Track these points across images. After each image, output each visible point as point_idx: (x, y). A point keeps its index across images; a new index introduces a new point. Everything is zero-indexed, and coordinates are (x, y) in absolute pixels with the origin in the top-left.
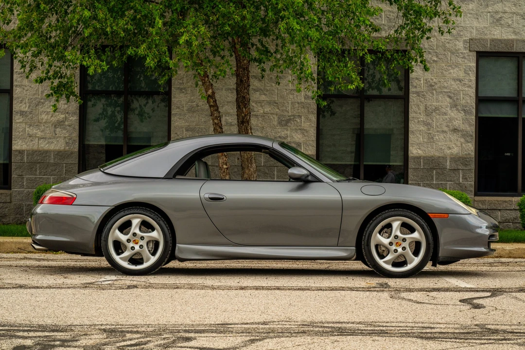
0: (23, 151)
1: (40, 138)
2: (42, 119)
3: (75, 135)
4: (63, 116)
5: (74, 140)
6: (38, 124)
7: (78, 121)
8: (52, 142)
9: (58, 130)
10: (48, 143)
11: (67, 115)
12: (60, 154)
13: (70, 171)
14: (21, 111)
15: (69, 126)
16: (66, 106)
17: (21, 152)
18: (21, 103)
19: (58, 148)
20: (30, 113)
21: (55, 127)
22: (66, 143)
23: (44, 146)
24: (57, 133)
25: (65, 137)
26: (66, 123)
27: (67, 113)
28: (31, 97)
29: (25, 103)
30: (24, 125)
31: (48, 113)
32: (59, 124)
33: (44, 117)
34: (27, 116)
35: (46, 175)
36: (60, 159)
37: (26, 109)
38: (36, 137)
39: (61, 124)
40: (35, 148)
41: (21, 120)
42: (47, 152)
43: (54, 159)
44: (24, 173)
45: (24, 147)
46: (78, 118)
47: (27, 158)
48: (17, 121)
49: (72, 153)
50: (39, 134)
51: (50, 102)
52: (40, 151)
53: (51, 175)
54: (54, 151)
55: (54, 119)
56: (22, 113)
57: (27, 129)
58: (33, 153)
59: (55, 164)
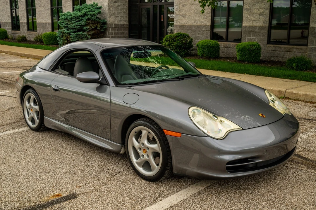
0: (246, 26)
1: (253, 21)
2: (254, 12)
3: (267, 19)
4: (263, 10)
5: (267, 21)
6: (252, 14)
7: (269, 12)
8: (258, 22)
9: (261, 17)
10: (256, 22)
11: (264, 10)
12: (261, 28)
13: (264, 35)
14: (246, 9)
15: (265, 15)
16: (264, 5)
17: (246, 27)
18: (247, 5)
19: (260, 25)
20: (250, 10)
21: (259, 15)
22: (264, 23)
23: (255, 24)
24: (260, 18)
25: (263, 20)
26: (264, 14)
27: (265, 9)
28: (251, 2)
29: (248, 5)
30: (247, 15)
31: (257, 9)
32: (261, 14)
33: (255, 11)
34: (248, 11)
35: (255, 37)
36: (260, 30)
37: (248, 8)
38: (252, 20)
39: (262, 14)
40: (251, 25)
41: (246, 13)
42: (255, 27)
43: (258, 30)
44: (246, 36)
45: (247, 25)
46: (269, 11)
47: (248, 29)
48: (245, 13)
49: (265, 27)
50: (253, 19)
51: (258, 4)
52: (253, 26)
53: (257, 37)
54: (258, 26)
55: (259, 12)
56: (247, 10)
57: (248, 17)
58: (250, 27)
59: (259, 32)
